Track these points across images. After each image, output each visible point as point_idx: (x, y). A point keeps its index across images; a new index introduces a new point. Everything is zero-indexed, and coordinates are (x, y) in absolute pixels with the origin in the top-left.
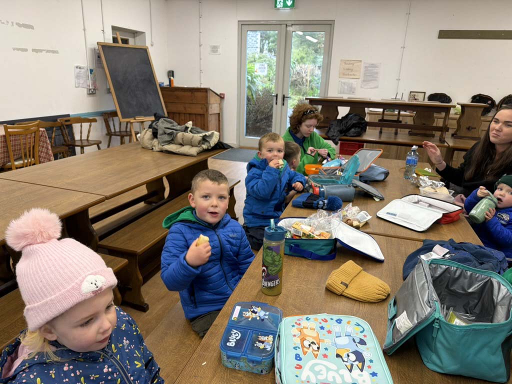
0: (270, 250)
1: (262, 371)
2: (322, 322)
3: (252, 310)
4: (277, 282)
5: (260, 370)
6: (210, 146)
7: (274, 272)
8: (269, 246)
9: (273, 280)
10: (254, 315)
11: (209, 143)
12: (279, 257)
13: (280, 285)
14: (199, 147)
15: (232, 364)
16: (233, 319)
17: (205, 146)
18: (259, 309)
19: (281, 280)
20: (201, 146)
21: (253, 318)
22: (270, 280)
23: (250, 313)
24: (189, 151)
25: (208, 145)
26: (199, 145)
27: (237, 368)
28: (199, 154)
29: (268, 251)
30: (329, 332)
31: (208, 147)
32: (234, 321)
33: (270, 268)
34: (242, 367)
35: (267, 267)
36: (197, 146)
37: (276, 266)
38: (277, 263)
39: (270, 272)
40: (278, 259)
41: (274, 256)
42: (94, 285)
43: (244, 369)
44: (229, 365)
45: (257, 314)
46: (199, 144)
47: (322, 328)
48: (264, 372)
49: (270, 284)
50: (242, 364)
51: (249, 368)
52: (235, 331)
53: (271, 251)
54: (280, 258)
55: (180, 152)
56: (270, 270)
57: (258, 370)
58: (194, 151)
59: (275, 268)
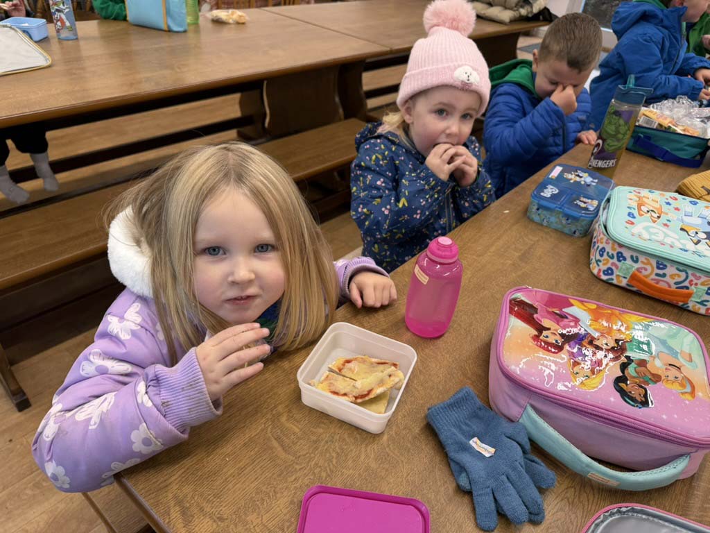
0: (616, 115)
1: (575, 232)
2: (669, 198)
3: (577, 174)
4: (611, 164)
5: (573, 230)
6: (532, 12)
7: (613, 148)
8: (619, 109)
9: (607, 160)
10: (578, 179)
11: (532, 7)
12: (626, 128)
13: (613, 169)
14: (514, 11)
15: (540, 217)
16: (550, 176)
17: (523, 12)
18: (586, 174)
19: (617, 162)
20: (517, 10)
21: (575, 182)
22: (603, 159)
23: (574, 176)
24: (499, 15)
25: (529, 10)
26: (515, 9)
27: (545, 223)
28: (513, 21)
29: (614, 117)
30: (677, 209)
31: (528, 13)
32: (552, 179)
33: (609, 141)
34: (552, 222)
35: (604, 141)
36: (511, 9)
37: (618, 140)
38: (620, 136)
39: (606, 147)
40: (625, 131)
41: (620, 126)
42: (467, 75)
43: (554, 226)
44: (536, 218)
45: (582, 179)
46: (516, 7)
47: (668, 203)
48: (577, 234)
49: (601, 164)
50: (553, 219)
51: (560, 226)
52: (552, 187)
53: (617, 118)
54: (627, 131)
55: (487, 15)
56: (608, 145)
57: (570, 230)
58: (506, 15)
59: (616, 143)
